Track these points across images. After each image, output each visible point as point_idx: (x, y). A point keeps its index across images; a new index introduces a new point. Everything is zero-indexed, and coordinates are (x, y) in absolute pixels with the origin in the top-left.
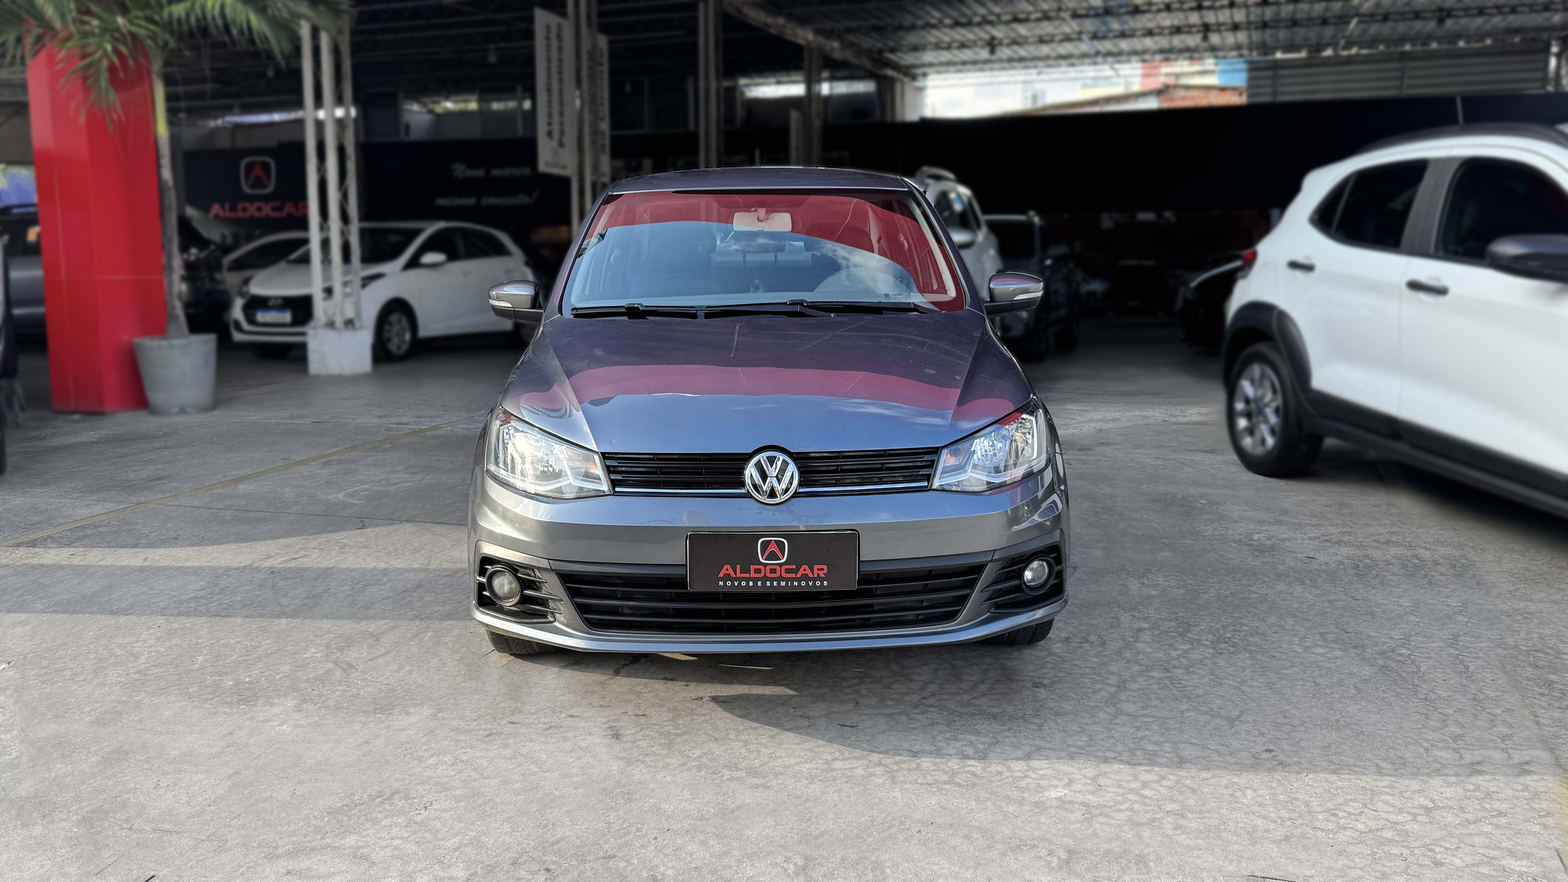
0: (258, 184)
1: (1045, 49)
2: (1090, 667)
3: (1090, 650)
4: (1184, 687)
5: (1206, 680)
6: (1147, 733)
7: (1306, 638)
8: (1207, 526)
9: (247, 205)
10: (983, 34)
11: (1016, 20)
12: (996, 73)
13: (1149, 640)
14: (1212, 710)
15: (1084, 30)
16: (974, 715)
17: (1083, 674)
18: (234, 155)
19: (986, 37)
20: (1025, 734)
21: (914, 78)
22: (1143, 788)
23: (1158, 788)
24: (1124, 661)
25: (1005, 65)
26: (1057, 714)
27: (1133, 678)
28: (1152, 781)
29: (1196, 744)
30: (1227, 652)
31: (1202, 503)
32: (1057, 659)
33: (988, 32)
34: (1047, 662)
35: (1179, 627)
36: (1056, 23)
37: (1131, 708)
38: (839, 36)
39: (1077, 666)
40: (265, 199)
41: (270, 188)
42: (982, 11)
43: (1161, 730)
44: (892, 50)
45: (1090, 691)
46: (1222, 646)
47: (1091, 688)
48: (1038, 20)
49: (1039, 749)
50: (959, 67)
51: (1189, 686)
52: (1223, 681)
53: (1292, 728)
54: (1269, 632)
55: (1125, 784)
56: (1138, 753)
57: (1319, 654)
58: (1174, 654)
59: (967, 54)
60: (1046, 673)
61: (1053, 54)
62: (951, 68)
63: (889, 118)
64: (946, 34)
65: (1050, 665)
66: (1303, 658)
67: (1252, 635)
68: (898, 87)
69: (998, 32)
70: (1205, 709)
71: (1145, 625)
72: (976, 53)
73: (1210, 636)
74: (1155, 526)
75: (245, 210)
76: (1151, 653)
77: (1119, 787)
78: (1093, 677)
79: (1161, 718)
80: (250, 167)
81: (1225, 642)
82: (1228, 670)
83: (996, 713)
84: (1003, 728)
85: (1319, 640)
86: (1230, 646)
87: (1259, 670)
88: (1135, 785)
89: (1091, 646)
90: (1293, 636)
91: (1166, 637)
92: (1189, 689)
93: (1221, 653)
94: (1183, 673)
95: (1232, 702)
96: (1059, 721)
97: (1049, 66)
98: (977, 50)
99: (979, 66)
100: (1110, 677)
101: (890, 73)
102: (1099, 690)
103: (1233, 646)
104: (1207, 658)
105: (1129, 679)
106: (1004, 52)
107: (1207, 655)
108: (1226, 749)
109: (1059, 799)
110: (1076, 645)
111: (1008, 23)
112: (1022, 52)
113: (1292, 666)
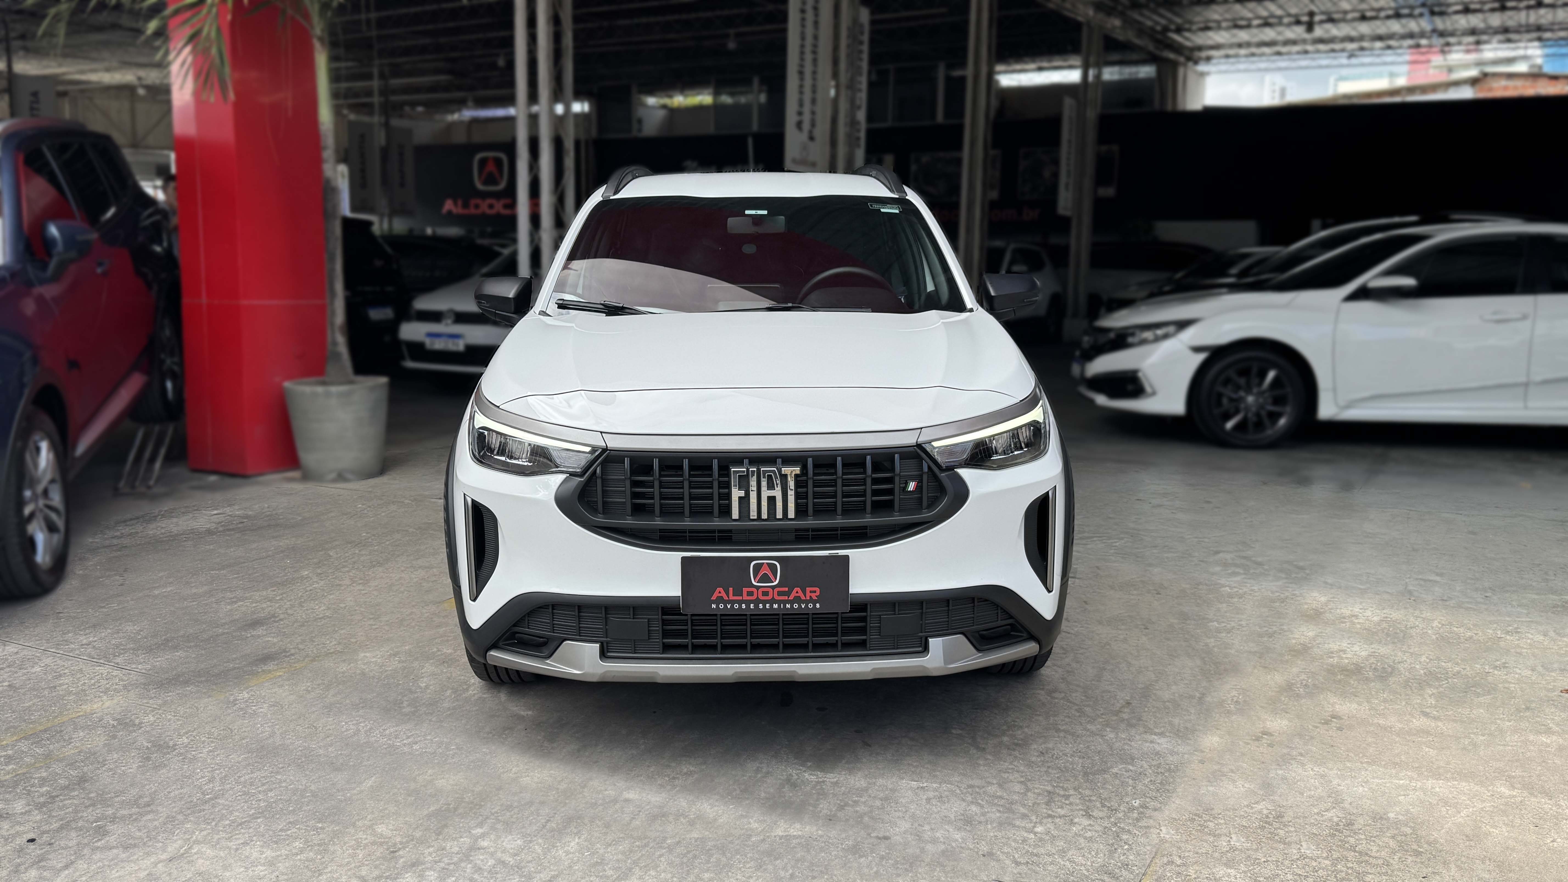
0: (490, 180)
9: (478, 201)
18: (469, 149)
21: (1196, 62)
38: (1122, 12)
40: (497, 195)
41: (502, 185)
44: (1179, 30)
50: (1254, 50)
59: (1267, 34)
61: (1371, 34)
62: (1243, 52)
63: (1169, 107)
68: (1180, 72)
72: (1279, 33)
75: (477, 206)
80: (483, 162)
97: (1363, 49)
101: (1171, 56)
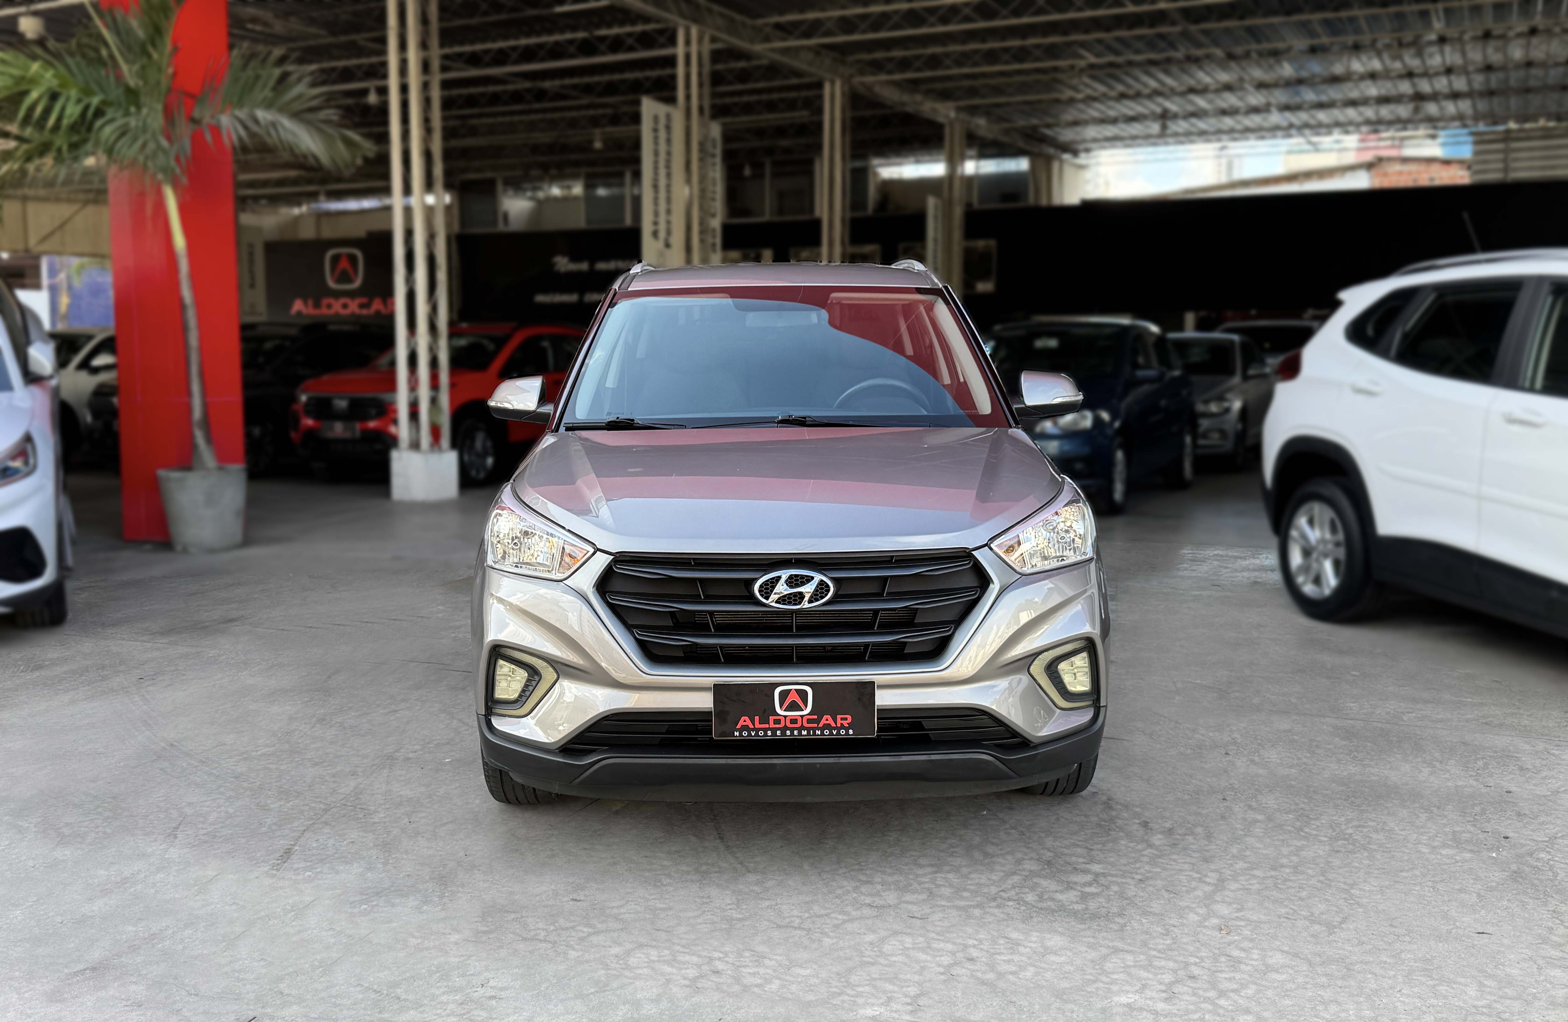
1: (1228, 122)
2: (1189, 863)
3: (1192, 844)
4: (1288, 888)
5: (1313, 882)
6: (1236, 938)
7: (1437, 836)
8: (1354, 703)
9: (331, 301)
10: (1153, 107)
11: (1192, 90)
12: (1171, 148)
13: (1261, 834)
14: (1312, 914)
15: (1273, 101)
16: (1053, 911)
17: (1180, 870)
18: (320, 246)
19: (1158, 110)
20: (1105, 934)
22: (1219, 997)
23: (1236, 997)
24: (1228, 857)
25: (1182, 139)
26: (1145, 913)
27: (1235, 877)
28: (1233, 991)
29: (1286, 952)
30: (1344, 850)
31: (1353, 675)
32: (1156, 852)
33: (1159, 105)
34: (1143, 855)
35: (1298, 820)
36: (1240, 94)
37: (1224, 910)
38: (987, 112)
39: (1174, 860)
40: (352, 294)
41: (357, 283)
42: (1153, 84)
43: (1252, 935)
44: (1050, 126)
45: (1184, 889)
46: (1340, 842)
47: (1186, 886)
48: (1217, 91)
49: (1116, 951)
50: (1128, 142)
51: (1294, 888)
52: (1333, 884)
53: (1396, 938)
54: (1397, 828)
55: (1201, 992)
56: (1223, 959)
57: (1448, 856)
58: (1285, 851)
59: (1136, 128)
60: (1139, 868)
61: (1238, 127)
62: (1119, 143)
63: (1044, 202)
64: (1110, 108)
65: (1146, 859)
66: (1427, 860)
67: (1376, 831)
68: (1056, 166)
69: (1172, 106)
70: (1305, 913)
71: (1260, 817)
72: (1147, 128)
73: (1330, 831)
74: (1294, 700)
75: (329, 306)
76: (1260, 849)
77: (1194, 994)
78: (1191, 873)
79: (1256, 921)
80: (336, 259)
81: (1344, 839)
82: (1341, 871)
83: (1078, 911)
84: (1083, 926)
85: (1451, 840)
86: (1350, 844)
87: (1377, 872)
88: (1212, 994)
89: (1195, 839)
90: (1422, 834)
91: (1281, 832)
92: (1293, 890)
93: (1338, 851)
94: (1291, 873)
95: (1337, 907)
96: (1144, 921)
97: (1235, 139)
98: (1148, 123)
99: (1153, 140)
100: (1209, 874)
101: (1047, 149)
102: (1194, 889)
103: (1354, 845)
104: (1320, 856)
105: (1230, 877)
106: (1181, 126)
107: (1321, 853)
108: (1318, 959)
109: (1129, 1006)
110: (1178, 837)
111: (1183, 94)
112: (1202, 125)
113: (1413, 868)
